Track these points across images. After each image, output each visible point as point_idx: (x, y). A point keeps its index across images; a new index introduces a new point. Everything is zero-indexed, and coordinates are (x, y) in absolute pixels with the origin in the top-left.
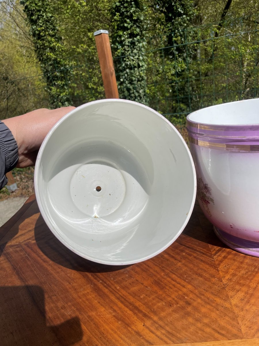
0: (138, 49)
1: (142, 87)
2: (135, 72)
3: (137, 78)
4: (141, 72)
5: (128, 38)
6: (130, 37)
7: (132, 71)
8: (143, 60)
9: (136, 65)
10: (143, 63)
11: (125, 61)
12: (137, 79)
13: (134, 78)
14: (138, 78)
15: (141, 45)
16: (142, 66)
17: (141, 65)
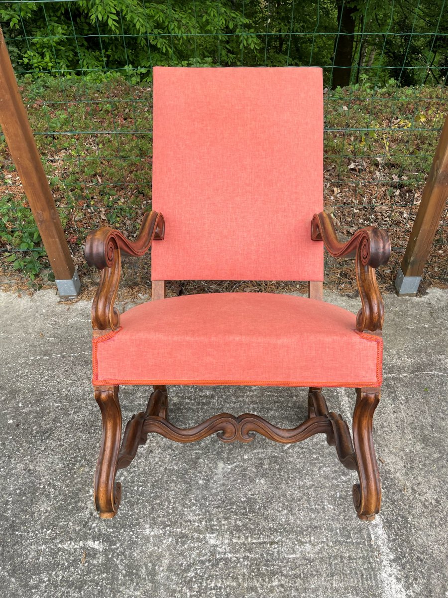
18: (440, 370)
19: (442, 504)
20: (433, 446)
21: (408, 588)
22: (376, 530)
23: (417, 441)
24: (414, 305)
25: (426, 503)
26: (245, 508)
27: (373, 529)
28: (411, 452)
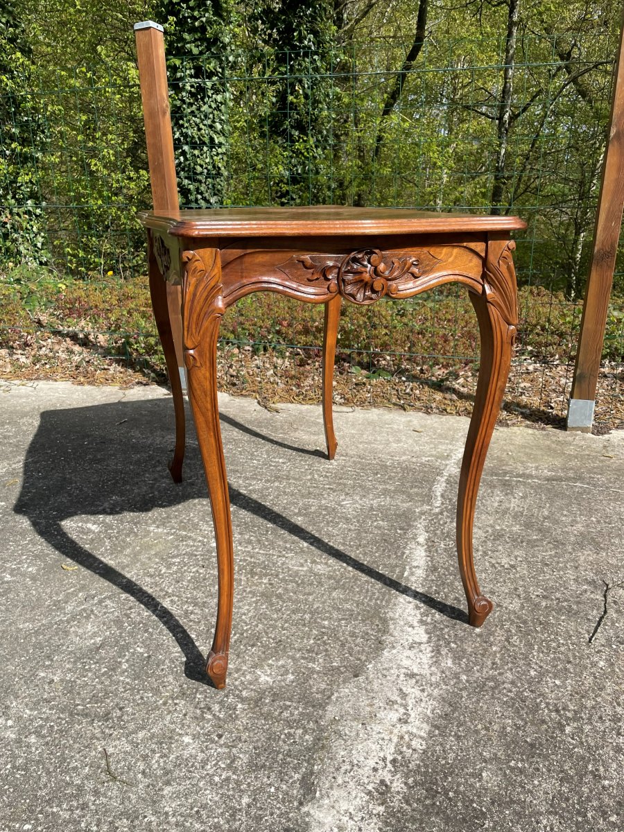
0: (214, 106)
1: (216, 192)
2: (202, 155)
3: (206, 168)
4: (215, 158)
5: (191, 76)
6: (196, 76)
7: (196, 152)
8: (222, 132)
9: (206, 140)
10: (222, 139)
11: (182, 126)
12: (205, 171)
13: (199, 169)
14: (208, 170)
15: (219, 98)
16: (220, 145)
17: (217, 142)
18: (588, 484)
19: (518, 569)
20: (536, 530)
21: (427, 616)
22: (414, 570)
23: (516, 524)
24: (584, 439)
25: (497, 565)
26: (267, 531)
27: (410, 568)
28: (502, 529)
